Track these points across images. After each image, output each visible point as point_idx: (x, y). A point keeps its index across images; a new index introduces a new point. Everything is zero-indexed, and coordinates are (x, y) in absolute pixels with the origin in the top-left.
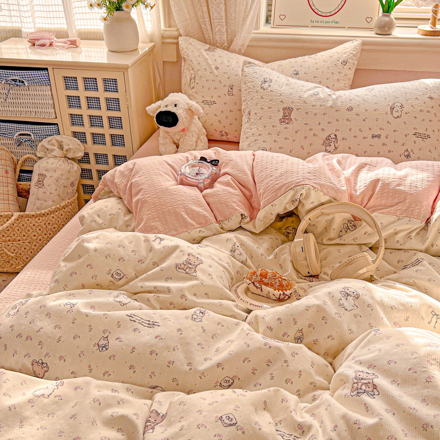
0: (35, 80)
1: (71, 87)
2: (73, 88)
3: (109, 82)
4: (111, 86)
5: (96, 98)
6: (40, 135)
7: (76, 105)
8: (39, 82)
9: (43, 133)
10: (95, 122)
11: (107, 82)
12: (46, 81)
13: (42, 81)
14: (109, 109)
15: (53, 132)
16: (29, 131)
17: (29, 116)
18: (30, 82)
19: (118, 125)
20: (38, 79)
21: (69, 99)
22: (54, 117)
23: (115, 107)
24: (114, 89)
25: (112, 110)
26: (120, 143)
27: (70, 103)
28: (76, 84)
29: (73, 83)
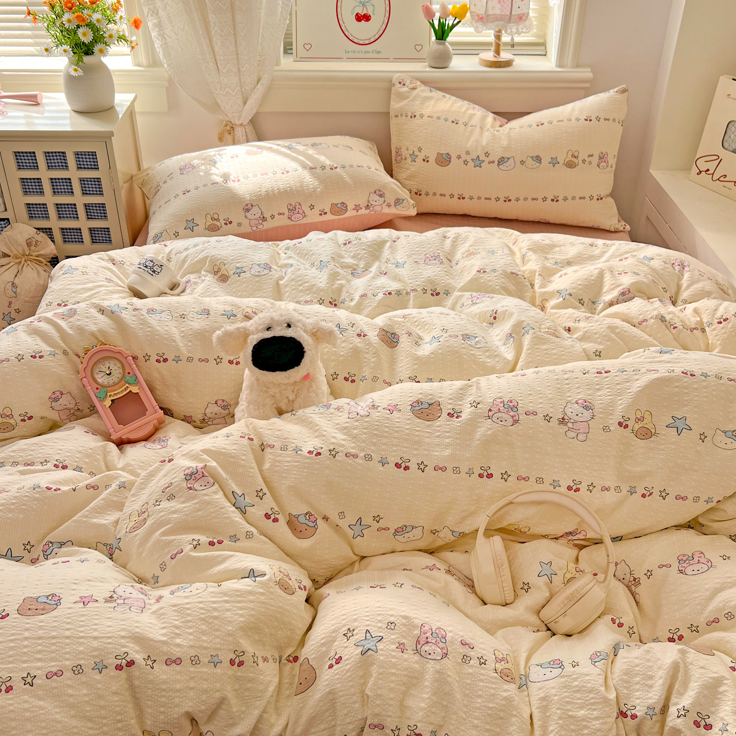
1: (27, 166)
2: (29, 168)
3: (84, 157)
4: (87, 162)
5: (65, 179)
7: (35, 190)
10: (64, 213)
11: (80, 156)
14: (85, 193)
21: (24, 182)
22: (3, 209)
23: (94, 189)
24: (91, 165)
25: (90, 194)
26: (104, 239)
27: (25, 189)
28: (34, 161)
29: (29, 160)
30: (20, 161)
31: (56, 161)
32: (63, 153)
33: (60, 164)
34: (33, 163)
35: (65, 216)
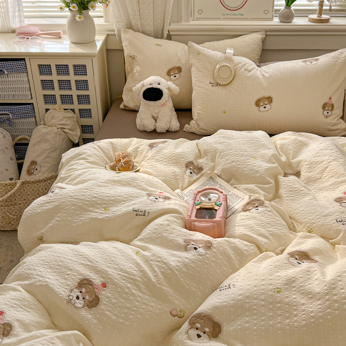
0: (14, 69)
1: (45, 73)
2: (46, 74)
3: (78, 68)
4: (80, 71)
5: (67, 81)
6: (17, 114)
7: (49, 87)
8: (17, 70)
9: (20, 112)
10: (65, 100)
11: (76, 68)
12: (24, 69)
13: (20, 69)
14: (78, 89)
15: (29, 110)
16: (8, 111)
17: (8, 98)
18: (9, 70)
19: (85, 101)
20: (17, 68)
21: (43, 82)
22: (30, 98)
23: (83, 87)
24: (82, 73)
25: (81, 89)
26: (87, 115)
27: (44, 86)
28: (50, 70)
29: (46, 69)
30: (41, 70)
31: (62, 70)
32: (66, 65)
33: (65, 72)
34: (49, 71)
35: (65, 102)
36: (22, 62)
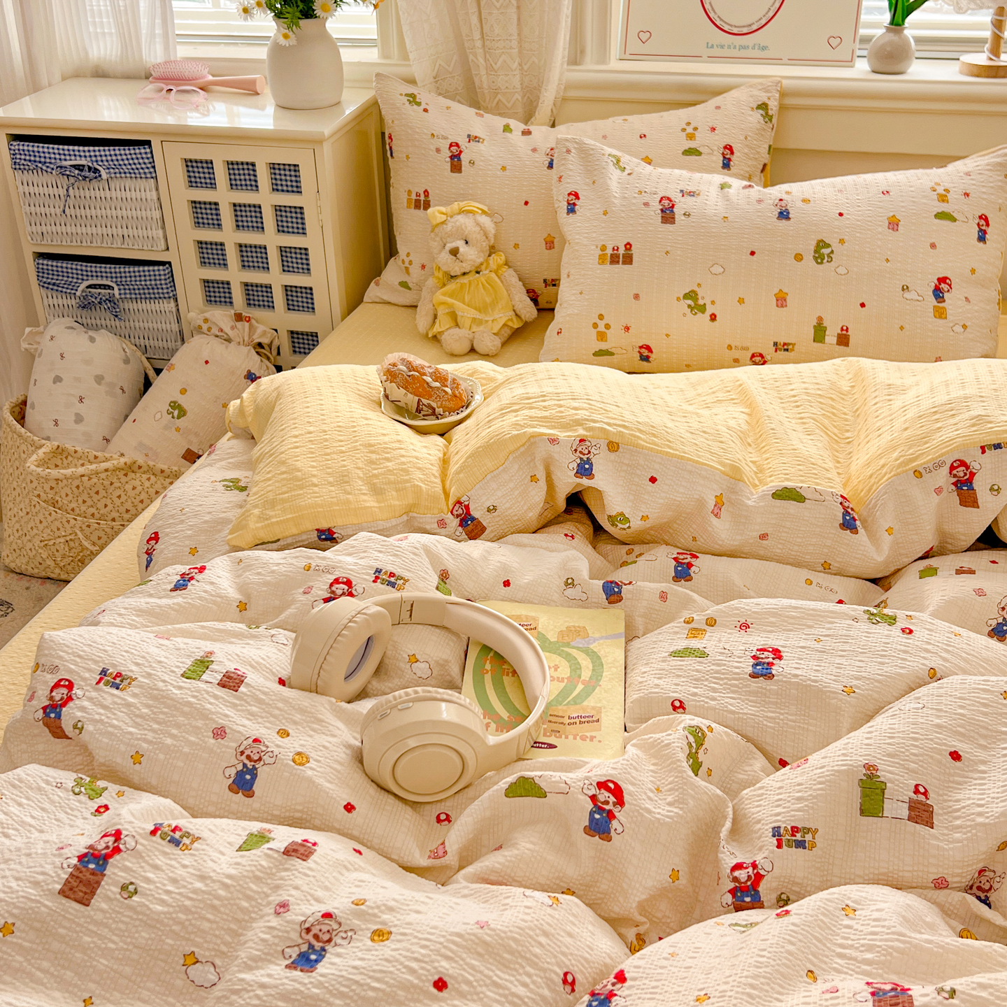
0: (124, 167)
1: (201, 183)
2: (204, 185)
3: (282, 172)
4: (286, 180)
5: (254, 206)
6: (132, 287)
7: (210, 222)
8: (132, 171)
9: (138, 283)
10: (250, 259)
11: (277, 172)
12: (148, 168)
13: (137, 169)
14: (280, 230)
15: (161, 280)
16: (110, 279)
17: (109, 245)
18: (111, 170)
20: (130, 164)
21: (196, 208)
22: (163, 247)
24: (292, 186)
25: (288, 232)
26: (305, 305)
27: (198, 218)
29: (204, 172)
30: (192, 174)
31: (242, 177)
32: (253, 165)
33: (248, 183)
34: (210, 179)
35: (251, 264)
36: (143, 151)
